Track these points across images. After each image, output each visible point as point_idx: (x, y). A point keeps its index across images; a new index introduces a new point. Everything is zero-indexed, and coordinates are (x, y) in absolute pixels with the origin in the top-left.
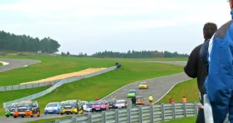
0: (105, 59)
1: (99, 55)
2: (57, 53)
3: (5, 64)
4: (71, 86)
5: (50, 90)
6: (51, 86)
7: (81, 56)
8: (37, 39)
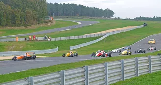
0: (140, 21)
1: (137, 19)
2: (112, 17)
3: (79, 23)
4: (114, 37)
5: (102, 38)
6: (102, 36)
7: (126, 19)
8: (101, 10)
